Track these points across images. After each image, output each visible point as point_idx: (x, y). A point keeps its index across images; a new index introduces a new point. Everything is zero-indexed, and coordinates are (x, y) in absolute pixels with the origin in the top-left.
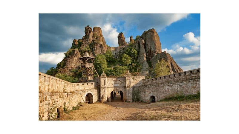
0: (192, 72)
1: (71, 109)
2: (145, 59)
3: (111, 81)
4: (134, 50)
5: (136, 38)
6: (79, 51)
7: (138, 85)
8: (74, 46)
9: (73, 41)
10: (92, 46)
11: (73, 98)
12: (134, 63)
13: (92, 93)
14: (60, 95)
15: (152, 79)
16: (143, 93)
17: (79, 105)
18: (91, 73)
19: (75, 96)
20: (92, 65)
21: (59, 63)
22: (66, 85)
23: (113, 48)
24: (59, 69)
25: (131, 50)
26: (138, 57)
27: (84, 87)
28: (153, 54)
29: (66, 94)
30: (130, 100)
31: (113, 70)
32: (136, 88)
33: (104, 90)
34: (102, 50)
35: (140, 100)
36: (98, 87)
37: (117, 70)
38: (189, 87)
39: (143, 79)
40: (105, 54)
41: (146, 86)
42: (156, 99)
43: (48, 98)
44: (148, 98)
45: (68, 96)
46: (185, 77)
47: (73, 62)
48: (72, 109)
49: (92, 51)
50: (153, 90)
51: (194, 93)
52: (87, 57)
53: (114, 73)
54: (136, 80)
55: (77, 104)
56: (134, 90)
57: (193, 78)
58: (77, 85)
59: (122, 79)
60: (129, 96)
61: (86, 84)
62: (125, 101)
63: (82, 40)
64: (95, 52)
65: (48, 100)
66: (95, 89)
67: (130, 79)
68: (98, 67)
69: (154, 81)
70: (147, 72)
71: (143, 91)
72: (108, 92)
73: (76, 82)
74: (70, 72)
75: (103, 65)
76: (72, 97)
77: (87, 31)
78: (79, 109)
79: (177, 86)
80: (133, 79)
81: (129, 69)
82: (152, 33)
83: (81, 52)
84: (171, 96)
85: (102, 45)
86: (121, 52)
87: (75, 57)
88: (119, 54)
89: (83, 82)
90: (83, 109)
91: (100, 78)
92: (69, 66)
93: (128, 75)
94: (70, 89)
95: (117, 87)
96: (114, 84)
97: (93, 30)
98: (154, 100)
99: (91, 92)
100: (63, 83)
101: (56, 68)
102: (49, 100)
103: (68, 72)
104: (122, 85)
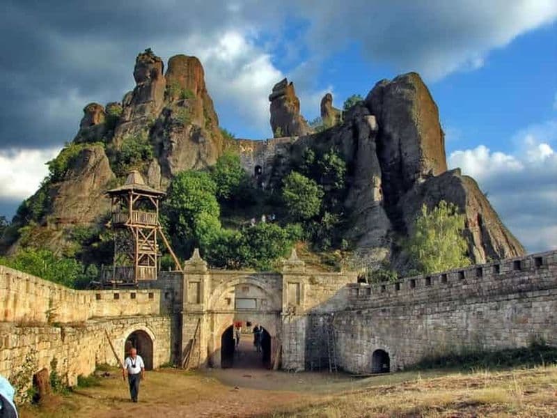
0: (522, 266)
1: (73, 381)
2: (377, 196)
3: (226, 287)
4: (334, 158)
5: (346, 107)
6: (109, 153)
7: (330, 308)
8: (88, 133)
9: (85, 110)
10: (161, 134)
11: (78, 347)
12: (330, 210)
13: (148, 331)
14: (40, 332)
15: (384, 287)
16: (349, 340)
17: (100, 373)
18: (150, 253)
19: (87, 339)
20: (153, 220)
21: (25, 202)
22: (57, 297)
23: (246, 142)
24: (27, 228)
25: (319, 156)
26: (348, 186)
27: (120, 308)
28: (412, 177)
29: (59, 329)
30: (294, 365)
31: (241, 241)
32: (321, 319)
33: (195, 320)
34: (199, 154)
35: (333, 365)
36: (174, 310)
37: (258, 241)
38: (505, 320)
39: (350, 286)
40: (211, 169)
41: (359, 313)
42: (393, 362)
43: (10, 342)
44: (363, 359)
45: (66, 338)
46: (496, 283)
47: (80, 199)
48: (76, 383)
49: (161, 154)
50: (384, 330)
51: (522, 341)
52: (136, 191)
53: (245, 251)
54: (322, 288)
55: (94, 368)
56: (311, 328)
57: (523, 285)
58: (95, 298)
59: (270, 281)
60: (293, 348)
61: (129, 296)
62: (275, 367)
63: (120, 109)
64: (170, 159)
65: (11, 347)
66: (161, 315)
67: (298, 284)
68: (180, 225)
69: (390, 293)
70: (383, 254)
71: (346, 331)
72: (212, 330)
73: (93, 287)
74: (68, 240)
75: (204, 215)
76: (76, 343)
77: (145, 72)
78: (99, 385)
79: (465, 315)
80: (312, 281)
81: (308, 235)
82: (407, 91)
83: (114, 159)
84: (442, 353)
85: (204, 131)
86: (283, 161)
87: (91, 180)
88: (274, 170)
89: (118, 286)
90: (112, 387)
91: (181, 274)
92: (63, 215)
93: (291, 266)
94: (69, 314)
95: (248, 311)
96: (236, 299)
97: (166, 68)
98: (385, 366)
99: (144, 328)
100: (46, 293)
101: (15, 219)
102: (14, 348)
103: (59, 238)
104: (269, 305)
